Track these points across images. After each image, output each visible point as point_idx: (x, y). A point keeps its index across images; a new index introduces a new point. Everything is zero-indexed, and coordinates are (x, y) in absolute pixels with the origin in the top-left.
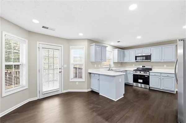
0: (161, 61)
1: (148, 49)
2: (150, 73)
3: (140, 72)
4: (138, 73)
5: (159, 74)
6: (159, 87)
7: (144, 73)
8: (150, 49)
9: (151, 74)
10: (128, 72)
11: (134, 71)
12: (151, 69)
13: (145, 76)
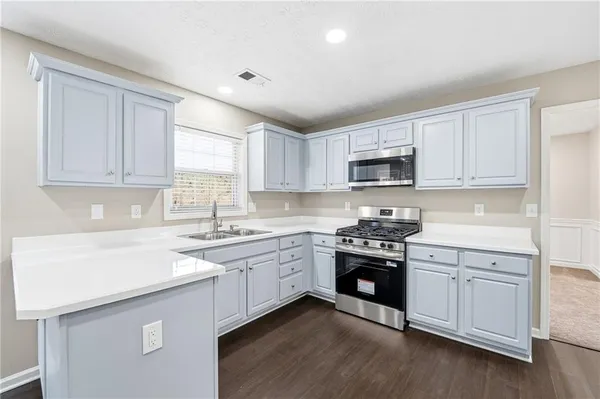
0: (459, 183)
1: (403, 124)
2: (410, 247)
3: (366, 243)
4: (356, 247)
5: (452, 256)
6: (450, 325)
7: (383, 245)
8: (409, 124)
9: (412, 251)
10: (317, 239)
11: (337, 234)
12: (414, 227)
13: (384, 261)
